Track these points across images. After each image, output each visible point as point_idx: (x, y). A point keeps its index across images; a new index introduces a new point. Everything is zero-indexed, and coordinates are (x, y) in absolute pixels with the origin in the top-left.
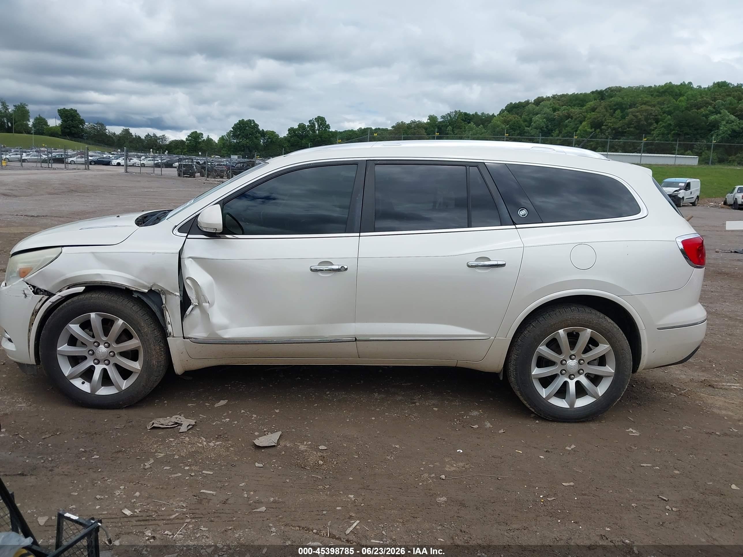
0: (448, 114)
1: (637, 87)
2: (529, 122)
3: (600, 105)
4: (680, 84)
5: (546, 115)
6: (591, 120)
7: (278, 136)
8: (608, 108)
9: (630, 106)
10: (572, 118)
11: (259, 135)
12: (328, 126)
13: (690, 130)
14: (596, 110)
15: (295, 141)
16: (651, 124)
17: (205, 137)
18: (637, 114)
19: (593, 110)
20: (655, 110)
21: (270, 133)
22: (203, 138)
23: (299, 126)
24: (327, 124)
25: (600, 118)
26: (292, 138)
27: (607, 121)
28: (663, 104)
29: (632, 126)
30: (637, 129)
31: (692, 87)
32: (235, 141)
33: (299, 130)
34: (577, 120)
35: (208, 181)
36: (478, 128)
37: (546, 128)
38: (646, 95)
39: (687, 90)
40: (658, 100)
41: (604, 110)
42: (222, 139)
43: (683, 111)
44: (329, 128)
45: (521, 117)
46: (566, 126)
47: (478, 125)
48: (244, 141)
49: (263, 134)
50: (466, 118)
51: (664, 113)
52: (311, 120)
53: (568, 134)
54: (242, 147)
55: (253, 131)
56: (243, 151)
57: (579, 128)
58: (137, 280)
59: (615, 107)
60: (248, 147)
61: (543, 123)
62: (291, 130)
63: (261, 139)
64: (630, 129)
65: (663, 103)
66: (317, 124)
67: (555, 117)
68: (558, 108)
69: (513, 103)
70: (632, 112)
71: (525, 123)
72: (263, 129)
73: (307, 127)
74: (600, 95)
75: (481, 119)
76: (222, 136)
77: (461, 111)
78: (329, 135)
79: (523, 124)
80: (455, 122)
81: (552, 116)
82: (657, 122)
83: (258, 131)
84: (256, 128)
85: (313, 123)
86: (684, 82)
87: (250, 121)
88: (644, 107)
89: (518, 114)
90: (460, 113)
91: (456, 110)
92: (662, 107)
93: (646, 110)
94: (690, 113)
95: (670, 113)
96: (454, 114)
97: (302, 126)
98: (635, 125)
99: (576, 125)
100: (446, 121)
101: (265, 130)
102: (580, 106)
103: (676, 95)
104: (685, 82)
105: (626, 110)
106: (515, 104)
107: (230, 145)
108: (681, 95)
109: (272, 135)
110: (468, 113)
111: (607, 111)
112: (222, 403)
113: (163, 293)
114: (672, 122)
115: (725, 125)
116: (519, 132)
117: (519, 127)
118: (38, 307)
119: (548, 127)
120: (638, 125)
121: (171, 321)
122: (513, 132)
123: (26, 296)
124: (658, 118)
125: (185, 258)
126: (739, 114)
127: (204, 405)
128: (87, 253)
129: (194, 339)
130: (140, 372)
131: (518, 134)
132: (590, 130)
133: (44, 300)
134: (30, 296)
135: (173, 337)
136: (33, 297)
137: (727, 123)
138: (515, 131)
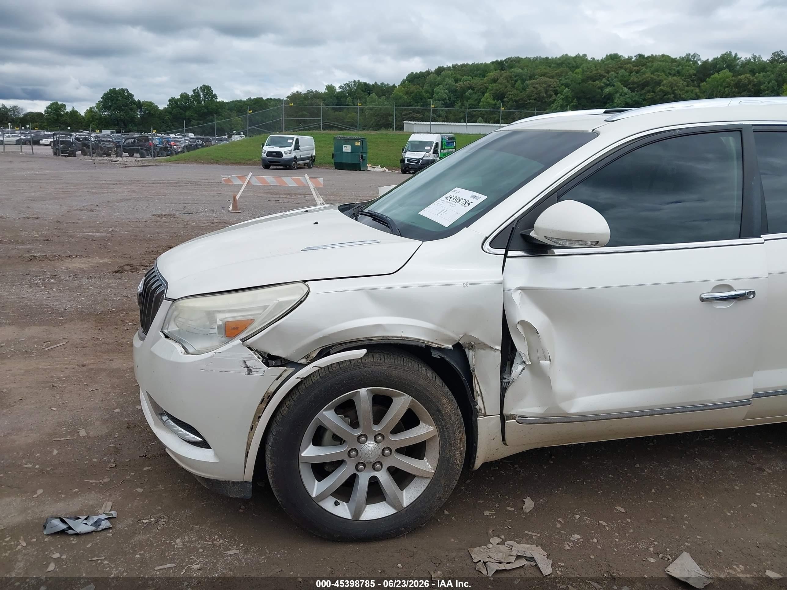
0: (347, 84)
1: (534, 58)
2: (432, 94)
3: (501, 76)
4: (575, 56)
5: (448, 85)
6: (493, 91)
7: (157, 107)
8: (509, 79)
9: (529, 77)
10: (473, 89)
11: (135, 106)
12: (215, 96)
14: (498, 81)
15: (177, 113)
16: (551, 96)
17: (69, 109)
18: (537, 85)
19: (495, 81)
20: (554, 82)
21: (148, 104)
22: (67, 110)
23: (181, 96)
24: (213, 94)
25: (502, 89)
26: (174, 110)
27: (509, 93)
28: (561, 76)
29: (532, 98)
31: (587, 59)
32: (106, 113)
33: (182, 100)
34: (479, 91)
35: (94, 160)
36: (380, 99)
37: (448, 99)
38: (544, 67)
39: (583, 62)
40: (556, 71)
41: (505, 81)
42: (91, 110)
43: (579, 84)
44: (217, 99)
45: (423, 88)
46: (469, 98)
47: (380, 97)
48: (118, 114)
49: (139, 105)
50: (366, 89)
51: (562, 84)
52: (195, 90)
53: (471, 105)
54: (115, 120)
55: (127, 102)
56: (118, 124)
57: (482, 100)
58: (442, 330)
59: (515, 79)
60: (123, 121)
61: (445, 94)
62: (172, 101)
63: (138, 111)
64: (531, 101)
65: (561, 74)
66: (202, 94)
67: (457, 89)
68: (460, 78)
69: (414, 73)
70: (532, 84)
71: (428, 94)
72: (138, 100)
73: (190, 97)
74: (500, 65)
75: (382, 90)
76: (90, 107)
77: (361, 81)
78: (216, 106)
79: (426, 95)
80: (355, 92)
81: (454, 87)
82: (556, 94)
83: (133, 101)
84: (130, 98)
85: (197, 93)
86: (578, 54)
87: (123, 90)
88: (543, 79)
89: (419, 84)
90: (360, 83)
91: (355, 80)
92: (560, 79)
93: (545, 82)
94: (586, 85)
95: (567, 86)
96: (353, 83)
97: (184, 96)
98: (535, 96)
99: (479, 96)
100: (345, 91)
101: (141, 101)
102: (481, 76)
103: (573, 67)
104: (580, 54)
105: (526, 82)
106: (416, 74)
107: (101, 118)
108: (577, 67)
109: (150, 106)
110: (368, 83)
111: (508, 82)
112: (529, 504)
113: (472, 347)
114: (570, 94)
115: (619, 98)
116: (422, 103)
117: (422, 99)
118: (273, 389)
119: (451, 99)
120: (539, 97)
121: (482, 391)
122: (416, 104)
123: (250, 370)
124: (556, 90)
125: (511, 290)
126: (631, 86)
127: (507, 510)
128: (355, 290)
129: (522, 417)
130: (431, 476)
131: (421, 106)
132: (492, 102)
133: (286, 375)
134: (258, 370)
135: (485, 416)
136: (264, 371)
137: (621, 95)
138: (417, 103)
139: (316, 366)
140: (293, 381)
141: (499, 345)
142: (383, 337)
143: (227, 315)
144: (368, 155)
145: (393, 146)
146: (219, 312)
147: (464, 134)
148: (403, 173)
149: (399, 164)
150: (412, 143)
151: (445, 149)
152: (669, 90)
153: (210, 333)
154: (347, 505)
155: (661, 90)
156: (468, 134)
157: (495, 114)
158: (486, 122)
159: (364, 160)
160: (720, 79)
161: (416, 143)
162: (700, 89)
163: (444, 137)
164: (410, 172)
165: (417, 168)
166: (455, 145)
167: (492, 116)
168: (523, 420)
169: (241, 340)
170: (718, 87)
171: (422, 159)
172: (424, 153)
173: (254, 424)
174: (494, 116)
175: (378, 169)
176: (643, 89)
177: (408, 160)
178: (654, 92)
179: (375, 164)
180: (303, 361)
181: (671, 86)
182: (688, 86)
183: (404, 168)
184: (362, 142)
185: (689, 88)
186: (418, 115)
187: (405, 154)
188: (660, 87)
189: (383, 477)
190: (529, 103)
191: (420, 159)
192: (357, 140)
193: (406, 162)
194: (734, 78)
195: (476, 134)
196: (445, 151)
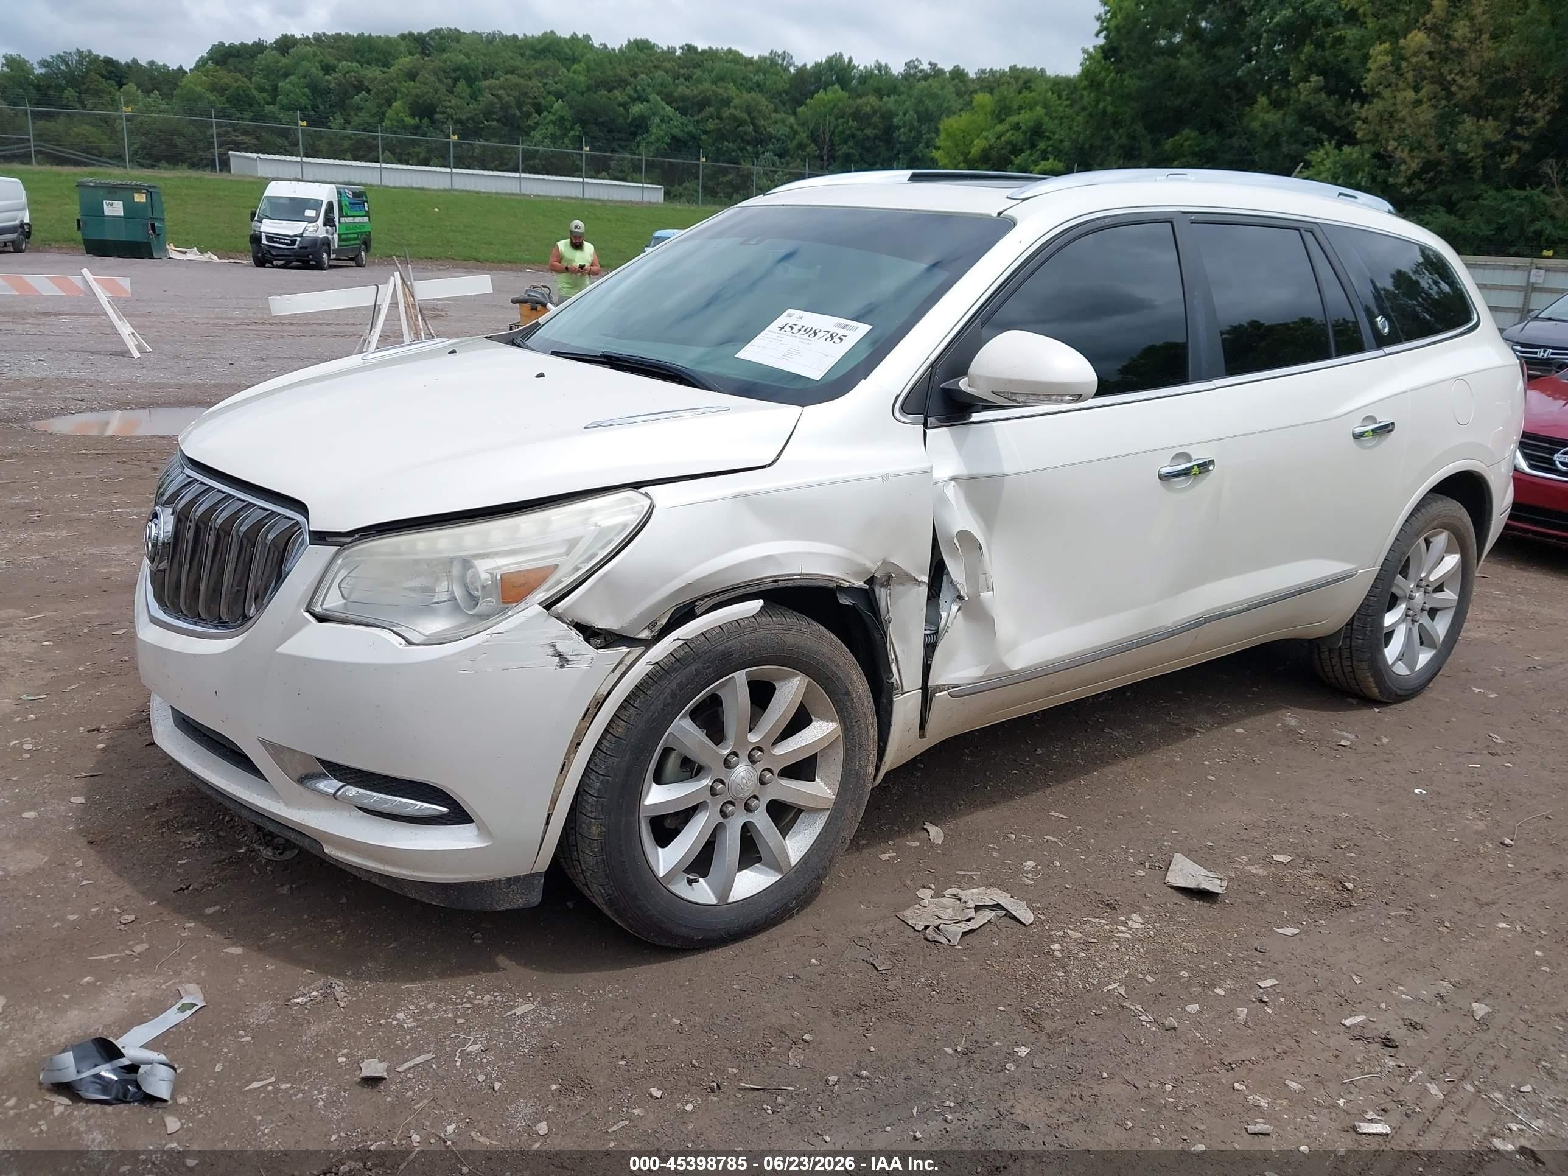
0: (58, 56)
2: (273, 94)
3: (424, 66)
4: (568, 36)
5: (308, 78)
6: (409, 98)
8: (442, 75)
9: (483, 74)
10: (368, 92)
13: (600, 130)
14: (419, 78)
16: (528, 115)
18: (500, 92)
19: (412, 76)
20: (533, 87)
25: (428, 94)
27: (443, 103)
28: (546, 75)
29: (494, 116)
30: (505, 124)
31: (592, 45)
34: (381, 97)
36: (149, 97)
38: (511, 54)
39: (585, 51)
40: (536, 66)
41: (432, 79)
43: (583, 93)
45: (250, 81)
46: (359, 109)
47: (148, 92)
50: (109, 72)
51: (549, 93)
53: (364, 125)
57: (387, 115)
59: (454, 74)
61: (304, 97)
64: (490, 123)
67: (329, 86)
68: (334, 64)
69: (227, 44)
70: (489, 88)
71: (264, 95)
74: (418, 44)
75: (152, 78)
79: (260, 97)
80: (84, 78)
81: (323, 84)
82: (539, 111)
86: (575, 34)
88: (511, 78)
89: (240, 71)
90: (92, 58)
91: (81, 49)
92: (545, 81)
93: (516, 86)
94: (596, 97)
95: (559, 96)
96: (76, 57)
98: (498, 114)
99: (380, 107)
100: (56, 74)
102: (381, 64)
103: (568, 59)
105: (477, 83)
106: (230, 46)
108: (576, 60)
110: (113, 59)
111: (439, 80)
112: (936, 833)
113: (888, 582)
114: (567, 114)
115: (658, 126)
116: (252, 114)
117: (251, 106)
118: (604, 691)
119: (318, 108)
120: (505, 117)
121: (897, 653)
122: (239, 115)
123: (563, 660)
124: (539, 104)
125: (942, 482)
126: (681, 104)
127: (910, 847)
128: (726, 498)
129: (953, 688)
130: (830, 806)
131: (251, 120)
132: (410, 121)
133: (628, 661)
134: (579, 658)
135: (902, 694)
136: (592, 659)
137: (662, 121)
138: (241, 111)
139: (678, 639)
140: (640, 670)
141: (925, 574)
142: (775, 577)
143: (501, 562)
144: (167, 224)
145: (220, 206)
146: (482, 556)
147: (378, 186)
148: (257, 266)
149: (246, 243)
150: (273, 200)
151: (347, 216)
152: (745, 116)
153: (434, 601)
154: (705, 881)
155: (733, 118)
156: (387, 187)
157: (420, 146)
158: (401, 162)
159: (159, 235)
160: (829, 102)
161: (282, 201)
162: (796, 118)
163: (342, 191)
164: (275, 263)
165: (290, 256)
166: (367, 209)
167: (411, 150)
168: (957, 691)
169: (539, 604)
170: (825, 116)
171: (301, 236)
172: (303, 224)
173: (568, 759)
174: (417, 149)
175: (193, 255)
176: (700, 111)
177: (270, 238)
178: (720, 118)
179: (185, 244)
180: (645, 634)
181: (749, 110)
182: (776, 111)
183: (260, 255)
184: (150, 194)
185: (778, 116)
186: (246, 139)
187: (259, 224)
188: (729, 109)
189: (761, 820)
190: (488, 127)
191: (296, 236)
192: (138, 189)
193: (264, 241)
194: (851, 102)
195: (404, 188)
196: (348, 220)
